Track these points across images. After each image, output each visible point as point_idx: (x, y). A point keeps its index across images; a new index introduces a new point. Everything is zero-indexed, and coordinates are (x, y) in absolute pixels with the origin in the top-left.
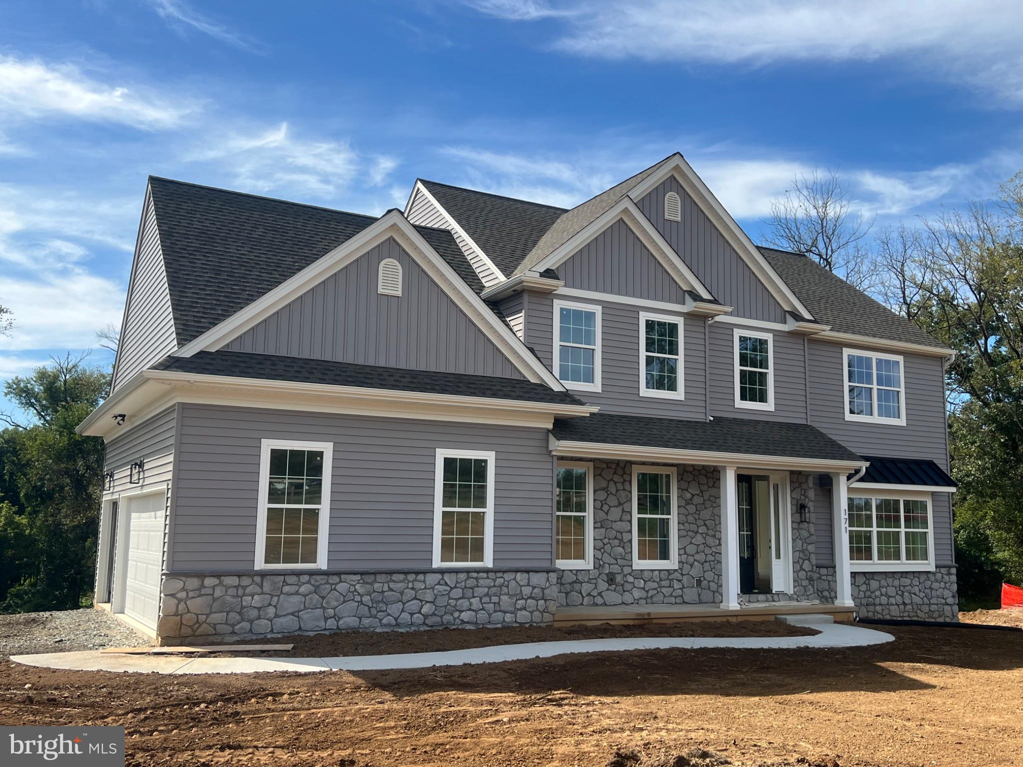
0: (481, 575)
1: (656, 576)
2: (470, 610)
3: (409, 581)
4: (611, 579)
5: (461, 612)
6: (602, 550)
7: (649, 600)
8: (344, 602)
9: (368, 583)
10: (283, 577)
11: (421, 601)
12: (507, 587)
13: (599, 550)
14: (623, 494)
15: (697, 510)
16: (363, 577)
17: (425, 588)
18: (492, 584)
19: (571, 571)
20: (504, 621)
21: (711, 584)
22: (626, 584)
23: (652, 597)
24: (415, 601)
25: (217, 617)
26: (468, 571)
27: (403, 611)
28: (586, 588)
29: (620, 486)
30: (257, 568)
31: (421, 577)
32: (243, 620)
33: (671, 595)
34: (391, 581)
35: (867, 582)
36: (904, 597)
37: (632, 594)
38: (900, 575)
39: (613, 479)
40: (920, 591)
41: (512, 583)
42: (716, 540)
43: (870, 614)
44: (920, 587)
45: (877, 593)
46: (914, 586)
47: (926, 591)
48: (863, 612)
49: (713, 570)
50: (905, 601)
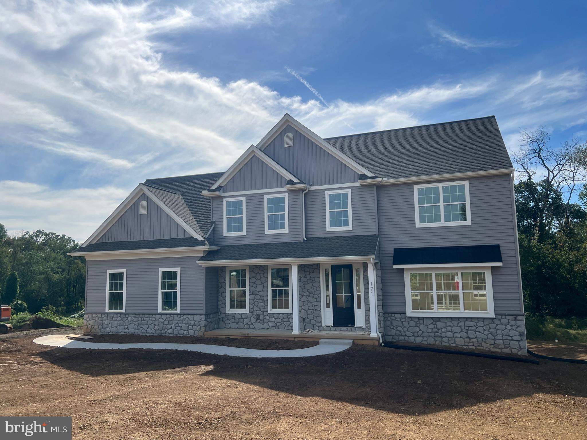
0: (175, 316)
1: (281, 316)
2: (171, 329)
3: (150, 318)
4: (258, 317)
5: (168, 329)
6: (253, 305)
7: (277, 327)
8: (130, 324)
9: (137, 318)
10: (112, 315)
11: (154, 325)
12: (185, 320)
13: (252, 304)
14: (263, 280)
15: (303, 285)
16: (136, 315)
17: (155, 320)
18: (179, 319)
19: (239, 313)
20: (184, 334)
21: (312, 321)
22: (265, 320)
23: (278, 326)
24: (152, 325)
25: (96, 327)
26: (170, 314)
27: (148, 328)
28: (246, 321)
29: (262, 276)
30: (106, 311)
31: (154, 316)
32: (103, 328)
33: (289, 326)
34: (144, 317)
35: (434, 323)
36: (469, 333)
37: (268, 324)
38: (465, 320)
39: (258, 273)
40: (484, 330)
41: (187, 319)
42: (314, 299)
43: (437, 342)
44: (484, 328)
45: (443, 330)
46: (478, 327)
47: (491, 330)
48: (431, 341)
49: (313, 314)
50: (469, 336)
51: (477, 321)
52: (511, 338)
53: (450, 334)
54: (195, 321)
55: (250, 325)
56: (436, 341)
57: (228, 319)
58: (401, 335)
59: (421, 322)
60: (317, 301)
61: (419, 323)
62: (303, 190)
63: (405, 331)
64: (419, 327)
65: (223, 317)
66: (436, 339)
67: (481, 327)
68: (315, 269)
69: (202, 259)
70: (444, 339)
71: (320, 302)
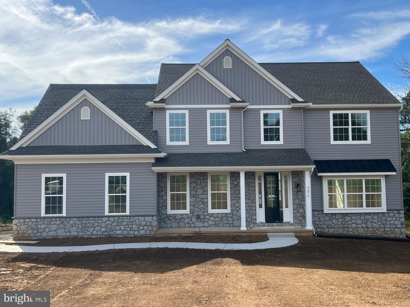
1: (220, 216)
2: (120, 230)
3: (96, 220)
4: (198, 217)
5: (117, 231)
6: (194, 206)
8: (72, 227)
9: (81, 221)
10: (50, 219)
11: (101, 227)
14: (203, 184)
16: (79, 219)
17: (102, 222)
18: (129, 221)
19: (180, 214)
20: (134, 234)
21: (248, 219)
22: (205, 219)
24: (98, 227)
25: (30, 231)
26: (119, 216)
28: (186, 221)
29: (202, 181)
31: (100, 219)
33: (227, 223)
34: (89, 220)
35: (343, 217)
36: (367, 224)
37: (208, 223)
38: (365, 214)
39: (199, 178)
40: (378, 221)
41: (137, 221)
42: (250, 201)
43: (345, 232)
45: (349, 223)
46: (374, 219)
47: (382, 221)
48: (341, 231)
49: (249, 213)
50: (368, 226)
51: (373, 215)
52: (395, 226)
53: (354, 226)
54: (147, 222)
55: (190, 224)
56: (344, 231)
57: (169, 220)
58: (318, 228)
59: (334, 217)
60: (252, 202)
61: (332, 218)
63: (321, 225)
64: (332, 221)
65: (164, 218)
66: (345, 229)
67: (376, 219)
70: (350, 229)
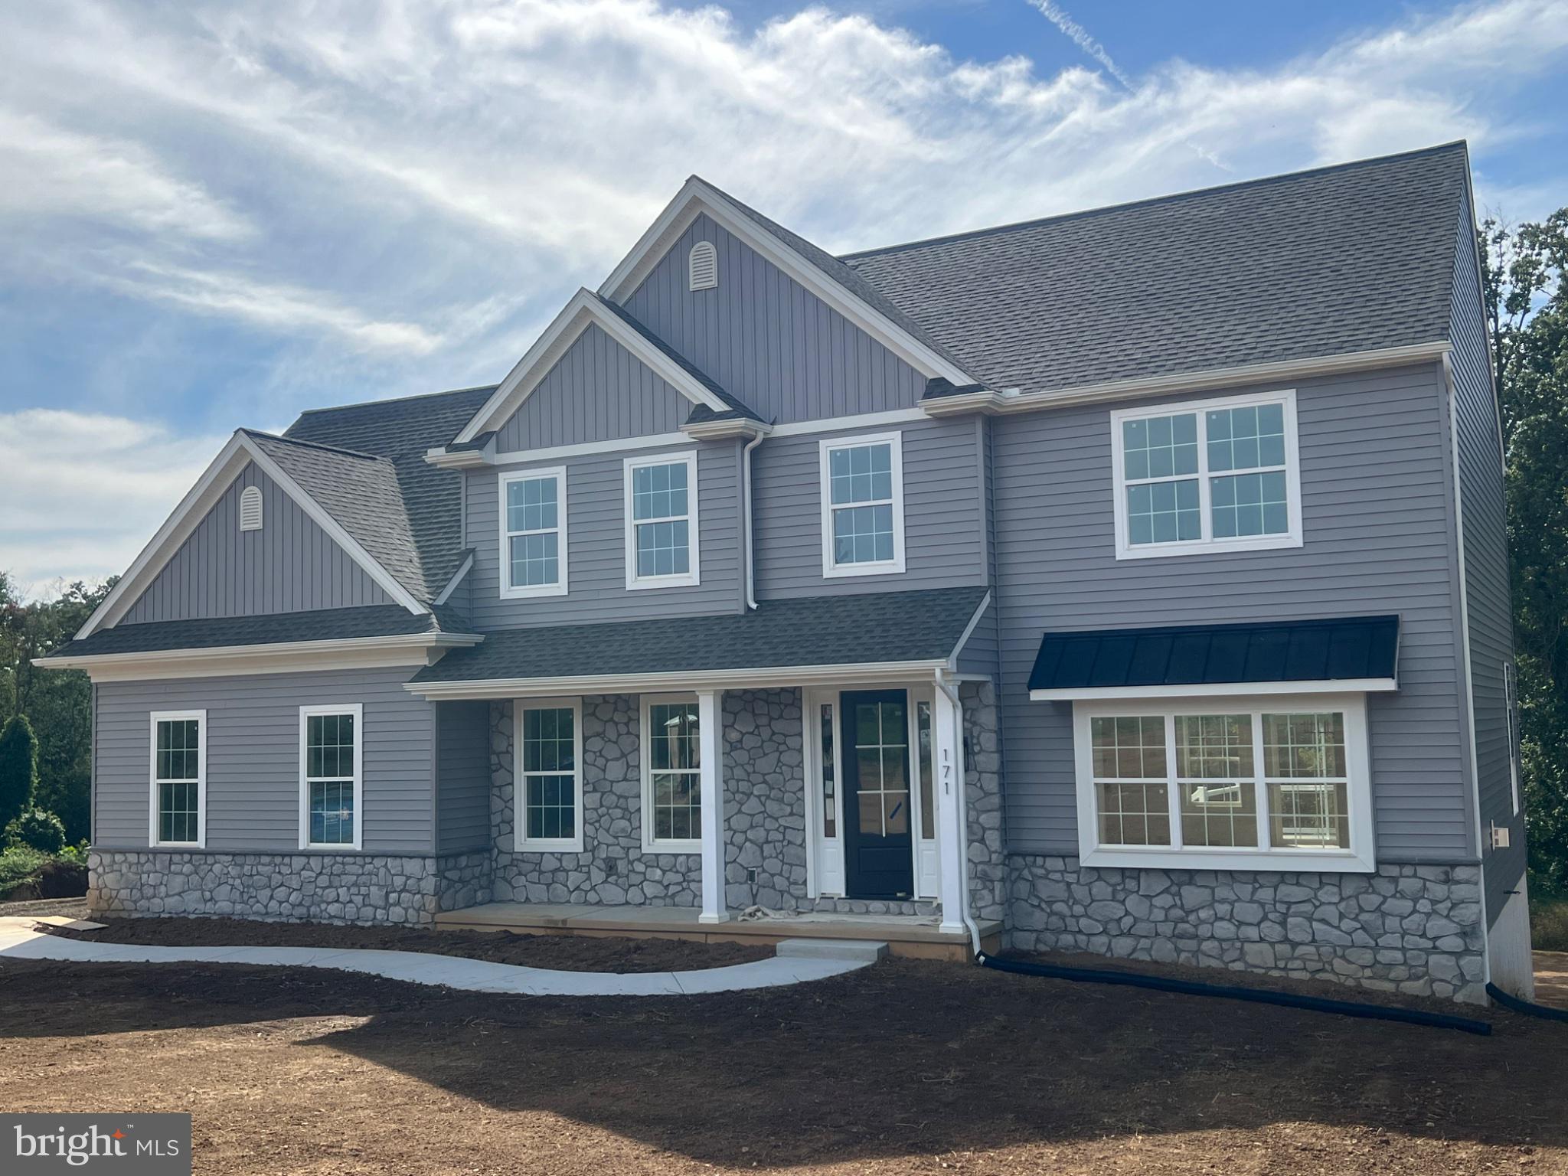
0: (348, 859)
1: (680, 864)
2: (337, 901)
3: (276, 865)
4: (610, 867)
5: (328, 903)
6: (597, 825)
7: (670, 900)
8: (219, 885)
9: (239, 865)
10: (169, 856)
11: (289, 888)
12: (377, 875)
13: (592, 824)
14: (626, 741)
15: (750, 759)
16: (236, 858)
17: (291, 873)
18: (360, 872)
19: (553, 854)
20: (375, 918)
21: (777, 879)
22: (632, 875)
23: (674, 895)
24: (283, 888)
25: (124, 893)
26: (334, 854)
27: (272, 897)
28: (574, 878)
29: (623, 729)
30: (151, 845)
31: (287, 860)
32: (143, 898)
34: (259, 863)
35: (1174, 889)
36: (1289, 926)
37: (642, 889)
38: (1275, 879)
39: (612, 720)
40: (1342, 916)
41: (382, 871)
42: (786, 807)
43: (1183, 955)
44: (1342, 906)
45: (1203, 914)
46: (1322, 904)
47: (1364, 917)
48: (1163, 951)
49: (780, 857)
50: (1291, 936)
51: (1317, 885)
52: (1430, 944)
53: (1224, 929)
54: (408, 878)
55: (586, 892)
56: (1178, 951)
57: (520, 874)
58: (1066, 931)
59: (1131, 884)
60: (792, 814)
61: (1124, 889)
62: (746, 440)
63: (1077, 917)
64: (1123, 902)
65: (505, 867)
66: (1181, 943)
67: (1330, 903)
68: (786, 706)
69: (424, 675)
70: (1207, 946)
71: (803, 816)
